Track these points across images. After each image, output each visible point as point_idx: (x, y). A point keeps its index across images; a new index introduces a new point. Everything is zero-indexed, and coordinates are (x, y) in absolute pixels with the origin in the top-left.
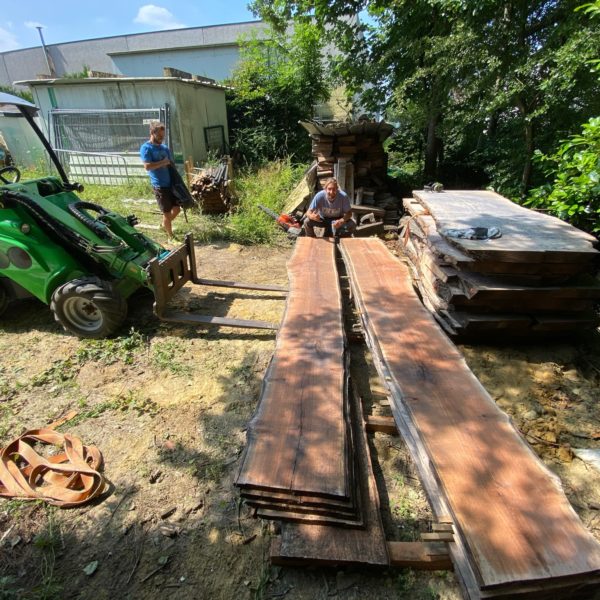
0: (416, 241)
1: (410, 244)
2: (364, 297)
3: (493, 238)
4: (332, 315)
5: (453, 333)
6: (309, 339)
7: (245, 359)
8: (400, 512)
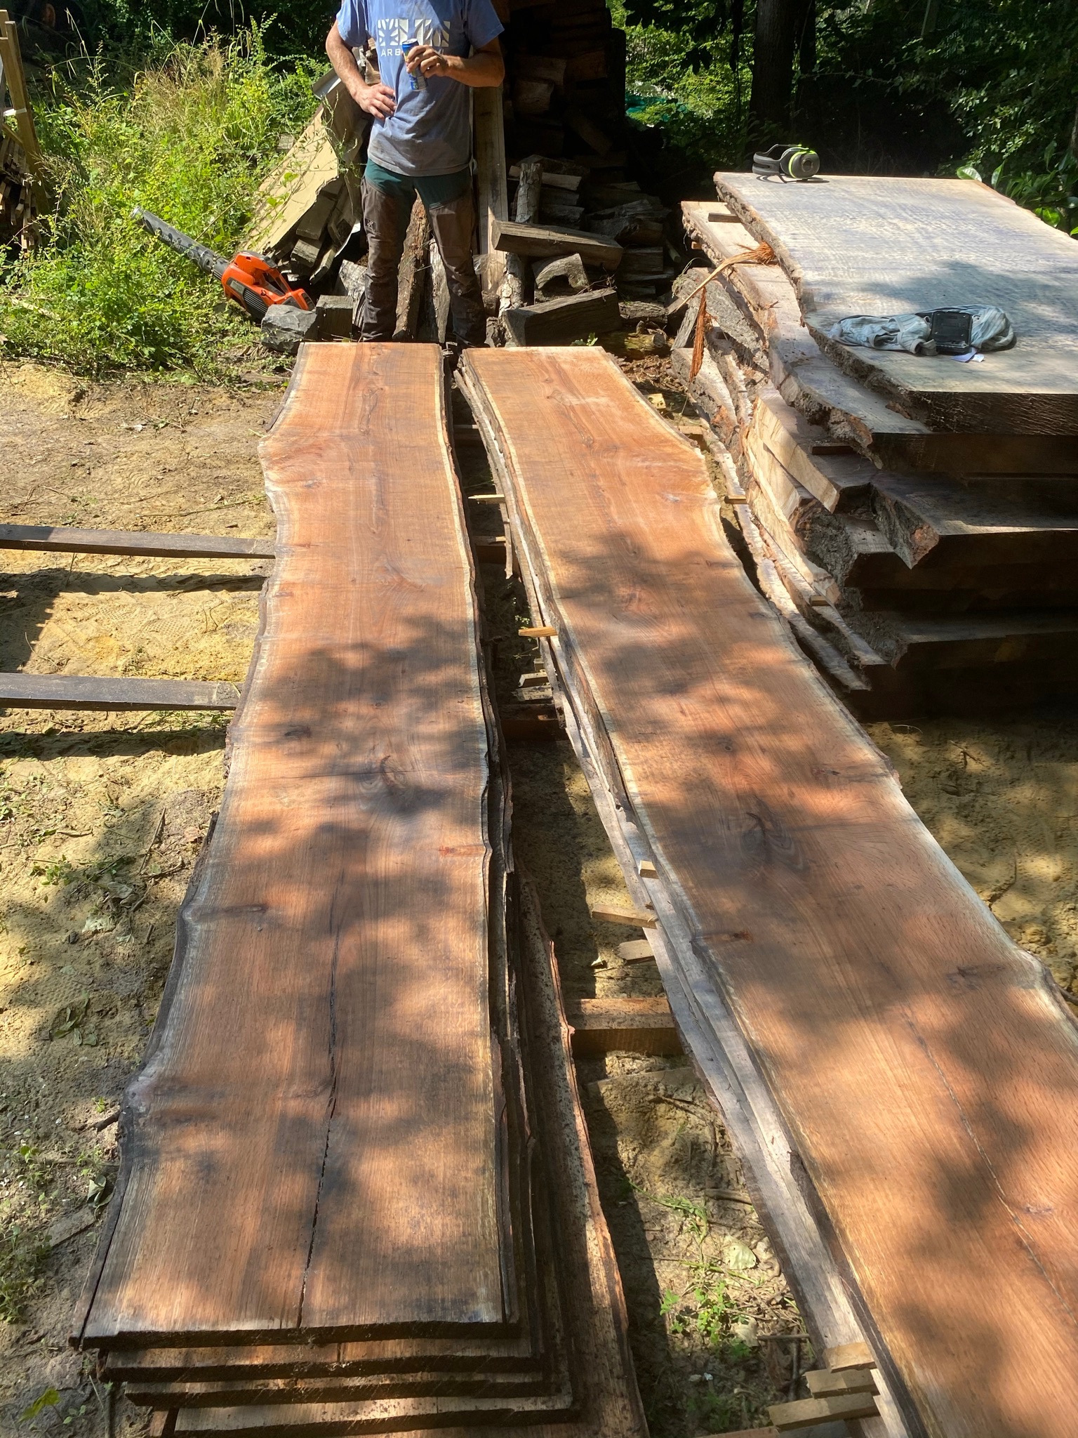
0: (731, 359)
1: (709, 370)
2: (558, 574)
3: (988, 348)
4: (444, 646)
5: (856, 684)
6: (355, 742)
7: (111, 829)
8: (697, 1324)
